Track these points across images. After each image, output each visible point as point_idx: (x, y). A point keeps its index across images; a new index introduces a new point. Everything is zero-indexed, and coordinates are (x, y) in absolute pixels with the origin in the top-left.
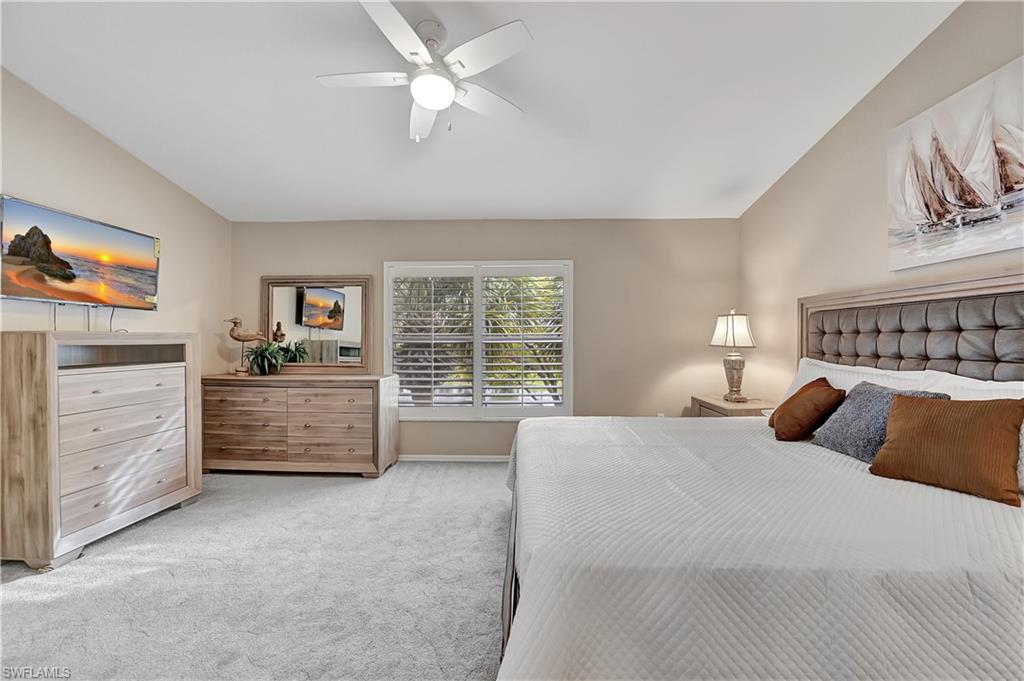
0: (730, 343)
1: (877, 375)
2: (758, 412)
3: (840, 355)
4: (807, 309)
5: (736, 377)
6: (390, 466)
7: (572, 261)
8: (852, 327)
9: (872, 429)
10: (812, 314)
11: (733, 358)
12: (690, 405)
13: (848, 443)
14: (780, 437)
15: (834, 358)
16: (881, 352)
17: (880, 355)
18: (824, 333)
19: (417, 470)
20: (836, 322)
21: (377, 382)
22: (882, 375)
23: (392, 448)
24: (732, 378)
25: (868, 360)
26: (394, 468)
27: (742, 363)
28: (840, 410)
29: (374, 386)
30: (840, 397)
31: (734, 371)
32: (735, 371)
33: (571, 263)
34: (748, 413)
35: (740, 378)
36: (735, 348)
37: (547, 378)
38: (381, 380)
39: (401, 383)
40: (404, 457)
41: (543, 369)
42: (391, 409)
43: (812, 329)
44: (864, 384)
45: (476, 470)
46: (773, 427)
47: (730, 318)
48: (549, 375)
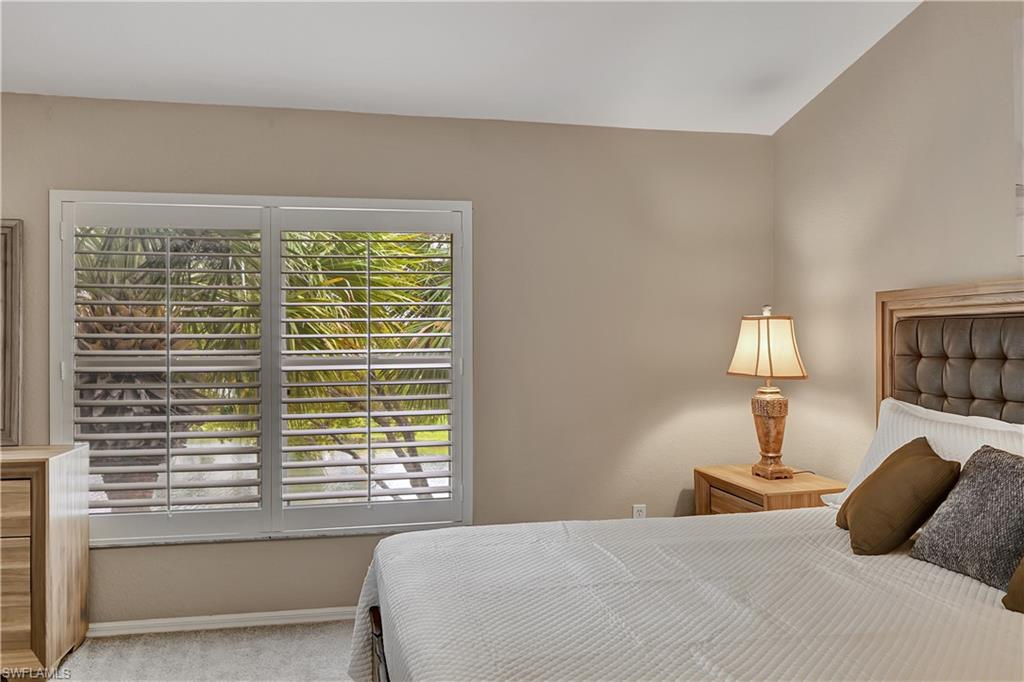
0: (764, 371)
1: (1003, 433)
2: (814, 499)
3: (945, 396)
4: (892, 312)
5: (773, 433)
6: (71, 652)
7: (469, 204)
8: (962, 350)
9: (1003, 531)
10: (901, 321)
11: (768, 397)
12: (691, 485)
13: (967, 555)
14: (860, 549)
15: (934, 400)
16: (1008, 391)
17: (1008, 398)
18: (920, 356)
19: (136, 655)
20: (939, 339)
21: (42, 465)
22: (1011, 433)
23: (76, 610)
24: (767, 434)
25: (990, 406)
26: (81, 655)
27: (783, 406)
28: (953, 498)
29: (35, 475)
30: (953, 475)
31: (770, 421)
32: (772, 422)
33: (466, 207)
34: (798, 500)
35: (780, 433)
36: (773, 379)
37: (393, 428)
38: (50, 459)
39: (95, 461)
40: (98, 629)
41: (389, 408)
42: (73, 522)
43: (899, 348)
44: (987, 450)
45: (270, 643)
46: (846, 529)
47: (763, 323)
48: (399, 420)
